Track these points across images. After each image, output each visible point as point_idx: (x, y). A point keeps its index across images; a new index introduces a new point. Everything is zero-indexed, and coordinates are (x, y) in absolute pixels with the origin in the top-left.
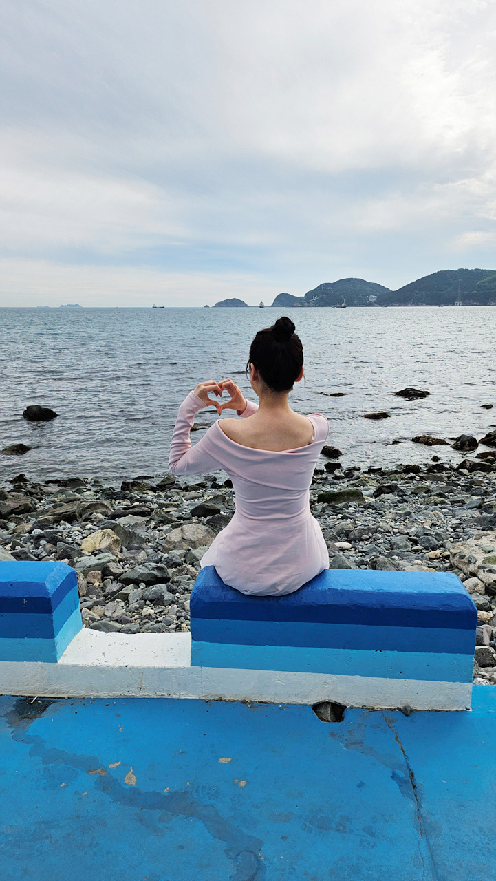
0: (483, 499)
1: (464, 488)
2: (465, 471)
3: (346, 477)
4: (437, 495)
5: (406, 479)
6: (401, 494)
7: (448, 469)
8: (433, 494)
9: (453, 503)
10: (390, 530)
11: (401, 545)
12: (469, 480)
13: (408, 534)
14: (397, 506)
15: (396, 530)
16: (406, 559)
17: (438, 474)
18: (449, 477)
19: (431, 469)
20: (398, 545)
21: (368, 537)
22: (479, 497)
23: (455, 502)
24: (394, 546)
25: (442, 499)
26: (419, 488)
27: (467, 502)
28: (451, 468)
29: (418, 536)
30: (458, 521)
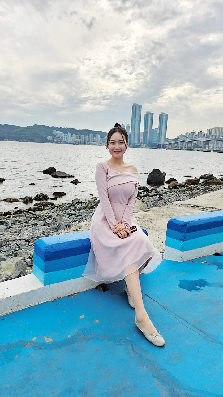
0: (45, 221)
1: (34, 219)
2: (32, 212)
4: (25, 222)
5: (6, 218)
6: (7, 225)
7: (24, 212)
8: (23, 222)
9: (32, 225)
10: (15, 239)
11: (23, 244)
12: (35, 215)
13: (24, 239)
14: (8, 230)
15: (18, 239)
16: (28, 250)
17: (21, 214)
18: (25, 215)
19: (16, 213)
20: (22, 244)
21: (5, 244)
22: (42, 221)
23: (33, 224)
24: (20, 246)
25: (27, 224)
26: (15, 221)
27: (38, 224)
28: (25, 211)
29: (29, 239)
30: (42, 231)
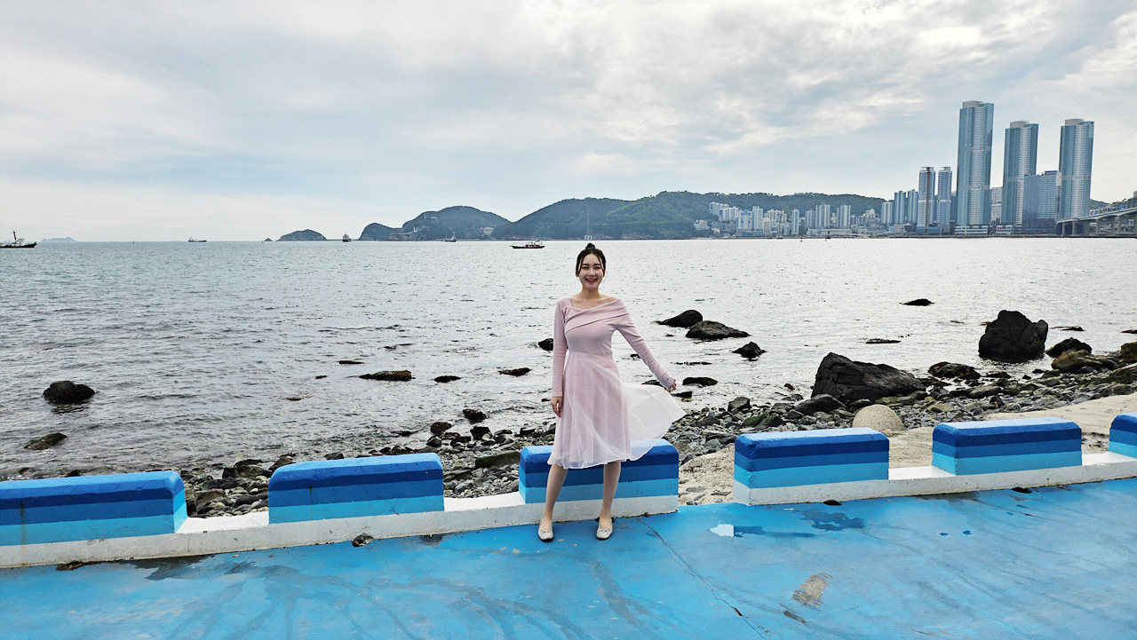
3: (497, 442)
